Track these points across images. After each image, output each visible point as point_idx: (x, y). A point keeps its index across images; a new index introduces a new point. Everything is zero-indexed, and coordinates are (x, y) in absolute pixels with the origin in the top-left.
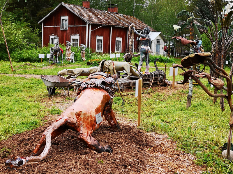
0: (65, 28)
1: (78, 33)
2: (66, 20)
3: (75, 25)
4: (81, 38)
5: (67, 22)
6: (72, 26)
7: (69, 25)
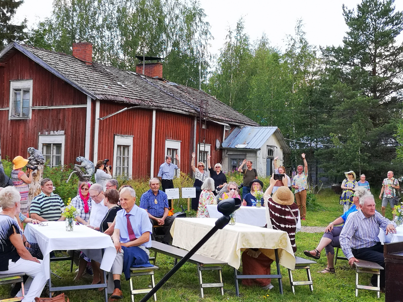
0: (23, 114)
1: (60, 127)
2: (26, 91)
3: (52, 105)
4: (69, 141)
5: (30, 96)
6: (44, 108)
7: (33, 105)
